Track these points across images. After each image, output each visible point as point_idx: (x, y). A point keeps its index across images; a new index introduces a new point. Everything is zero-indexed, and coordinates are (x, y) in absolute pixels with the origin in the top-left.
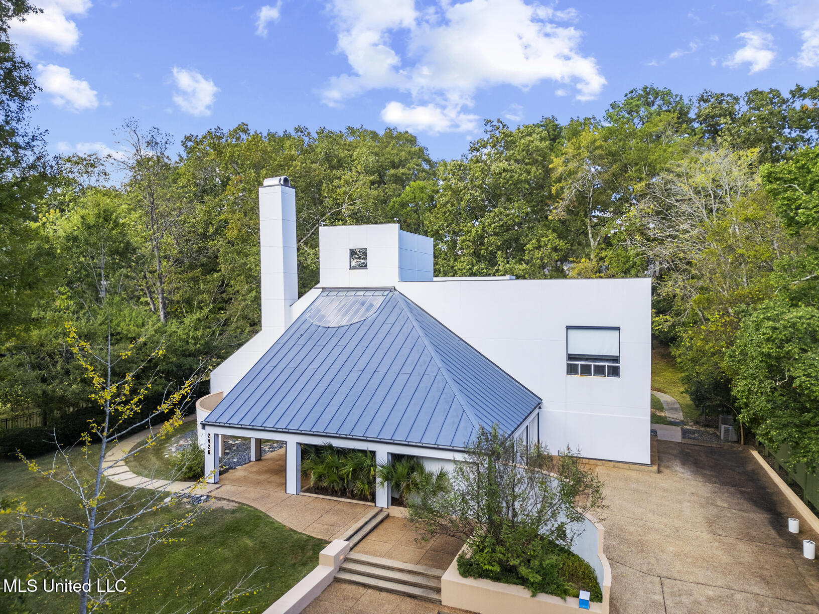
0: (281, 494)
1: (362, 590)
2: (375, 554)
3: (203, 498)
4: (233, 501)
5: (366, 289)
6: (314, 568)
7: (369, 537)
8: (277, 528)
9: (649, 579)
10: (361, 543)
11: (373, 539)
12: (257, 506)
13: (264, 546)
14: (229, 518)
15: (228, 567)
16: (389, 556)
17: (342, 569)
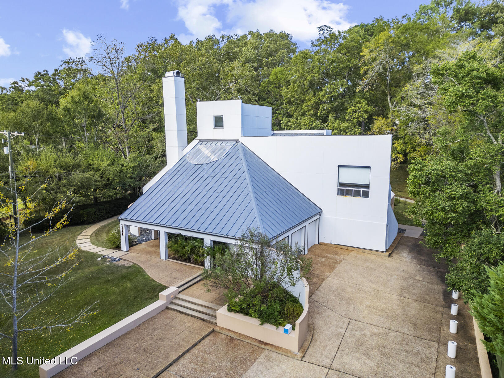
0: (158, 260)
1: (179, 314)
2: (191, 296)
3: (117, 259)
4: (131, 262)
5: (223, 141)
6: (156, 301)
7: (193, 286)
8: (146, 278)
9: (343, 319)
10: (187, 289)
11: (195, 287)
12: (141, 266)
13: (135, 287)
14: (125, 271)
15: (114, 297)
16: (199, 297)
17: (172, 303)
